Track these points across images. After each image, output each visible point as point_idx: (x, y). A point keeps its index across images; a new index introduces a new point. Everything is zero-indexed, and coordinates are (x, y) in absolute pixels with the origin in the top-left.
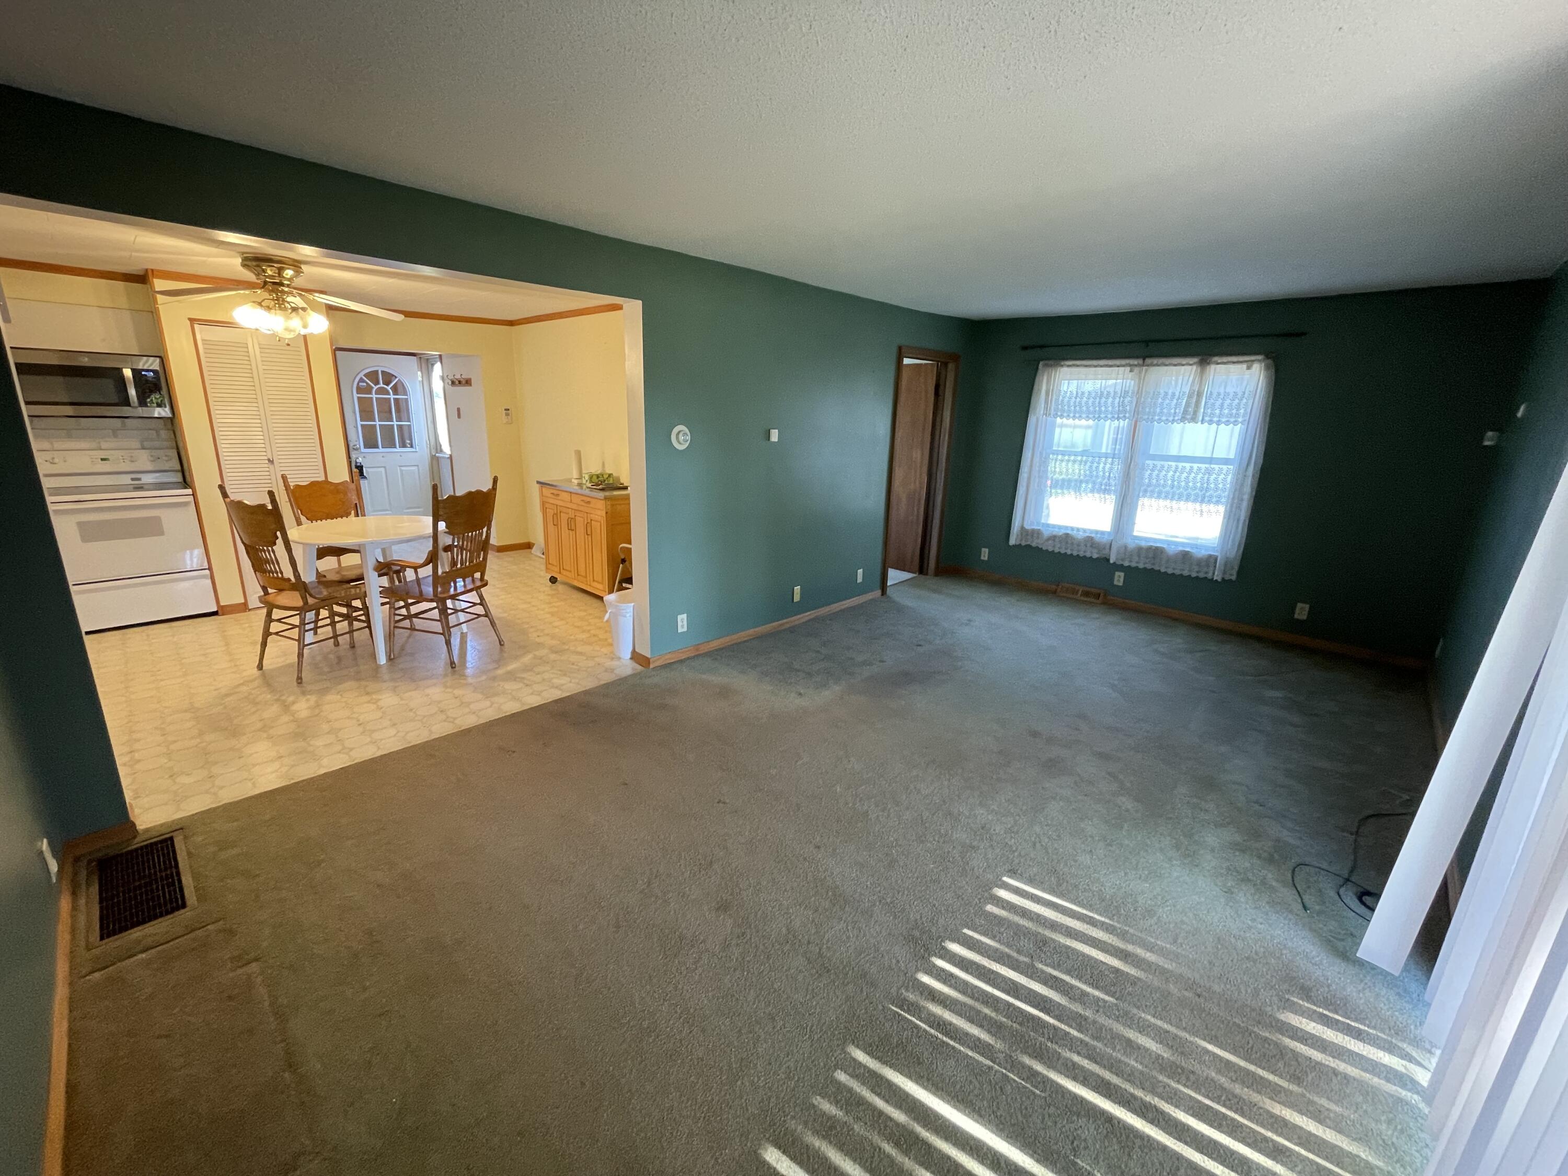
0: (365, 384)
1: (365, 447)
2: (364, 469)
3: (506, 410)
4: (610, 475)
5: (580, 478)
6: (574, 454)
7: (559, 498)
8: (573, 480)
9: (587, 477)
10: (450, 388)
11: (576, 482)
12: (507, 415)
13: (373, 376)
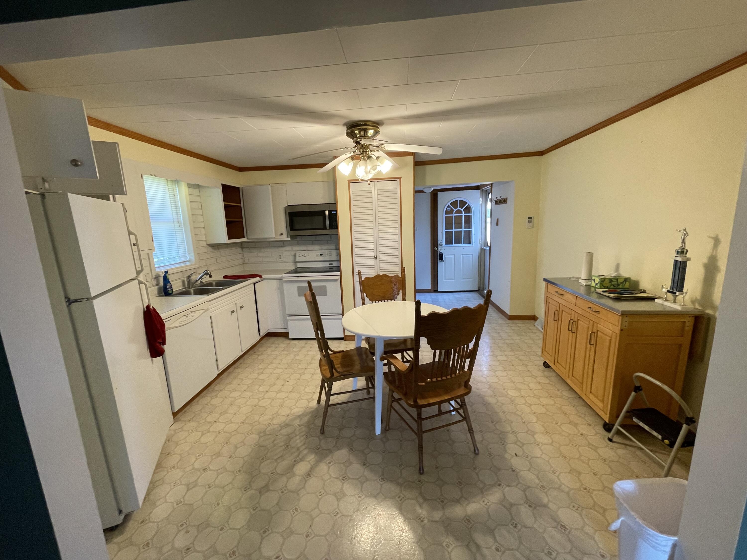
0: (450, 209)
1: (446, 244)
2: (443, 256)
3: (529, 218)
4: (626, 280)
5: (590, 279)
6: (585, 255)
7: (563, 298)
8: (580, 281)
9: (597, 280)
10: (494, 206)
11: (583, 283)
12: (530, 222)
13: (454, 204)
